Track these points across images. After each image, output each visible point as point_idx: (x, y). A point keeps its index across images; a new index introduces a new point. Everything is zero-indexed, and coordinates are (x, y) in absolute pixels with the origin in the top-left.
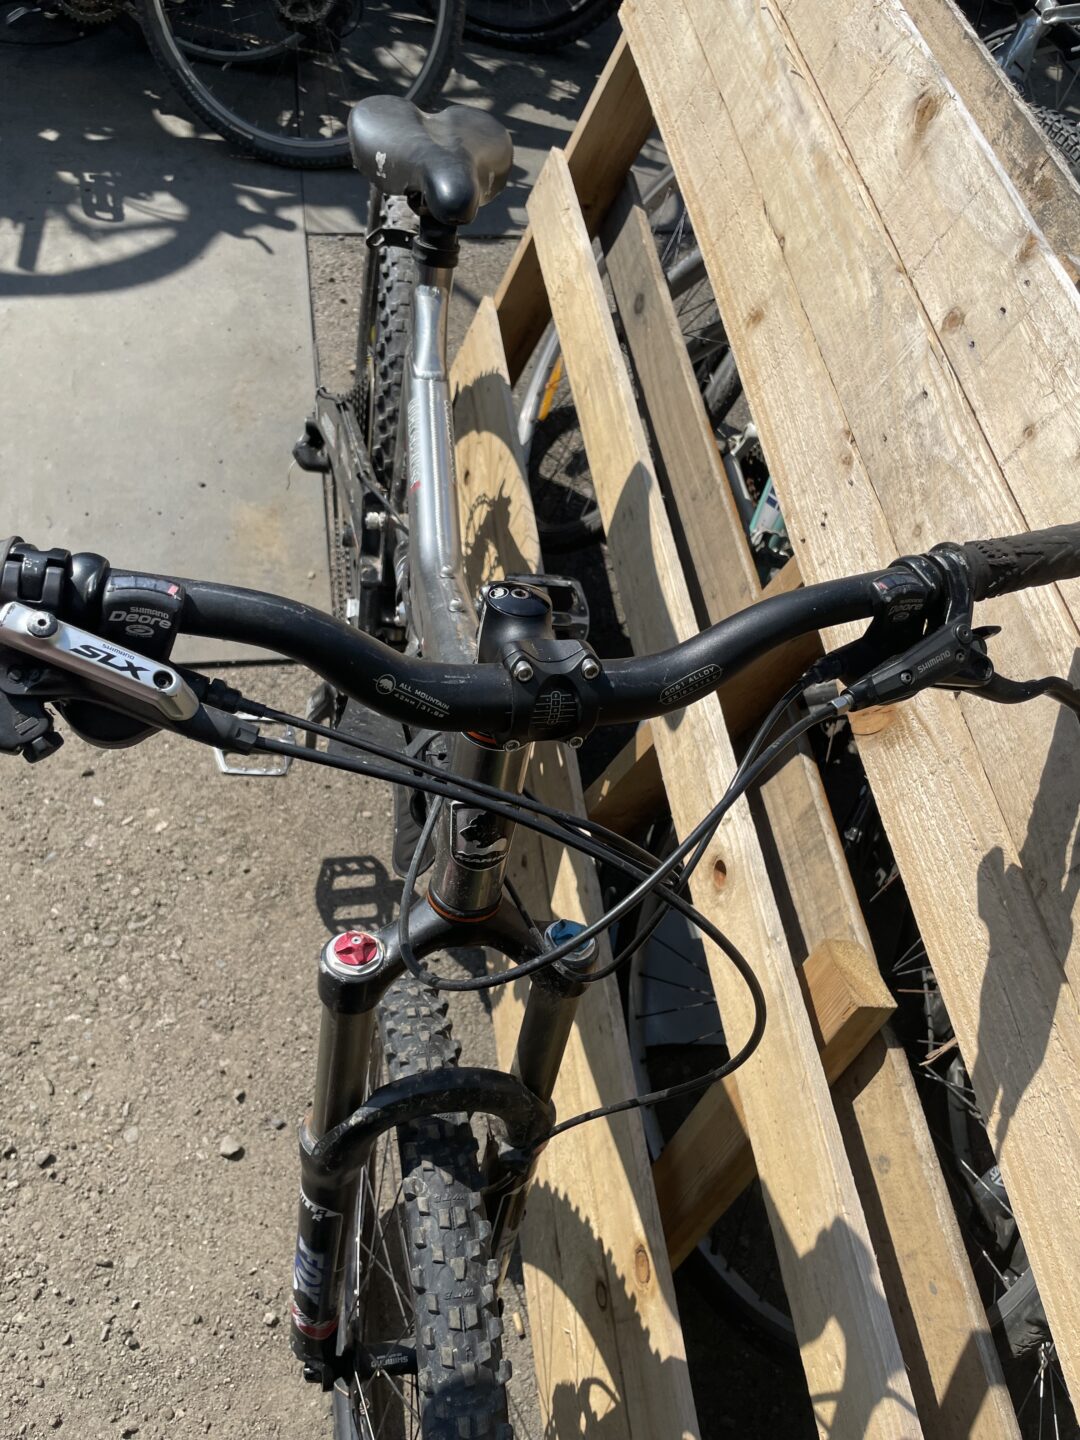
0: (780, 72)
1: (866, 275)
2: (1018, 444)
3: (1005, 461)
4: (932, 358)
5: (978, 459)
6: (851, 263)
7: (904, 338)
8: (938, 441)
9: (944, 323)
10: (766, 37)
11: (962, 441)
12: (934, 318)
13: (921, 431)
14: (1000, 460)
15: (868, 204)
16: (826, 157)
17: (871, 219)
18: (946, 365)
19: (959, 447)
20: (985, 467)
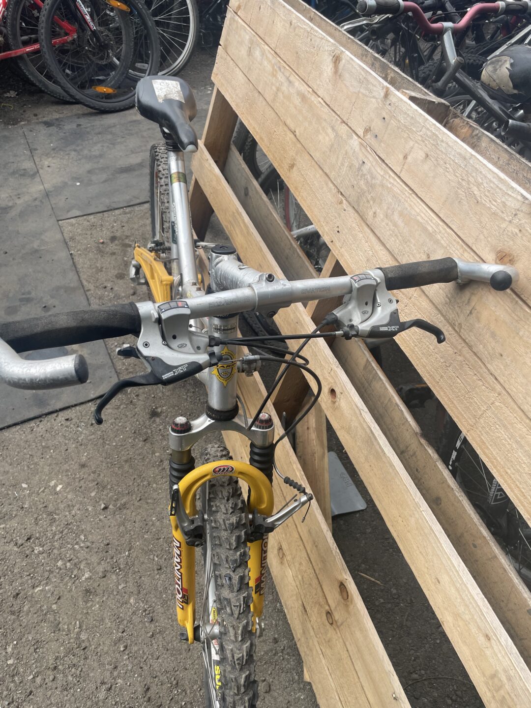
0: (279, 73)
1: (330, 131)
2: (403, 164)
3: (400, 173)
4: (363, 148)
5: (390, 176)
6: (323, 128)
7: (350, 146)
8: (373, 178)
9: (364, 134)
10: (270, 61)
11: (382, 173)
12: (359, 134)
13: (366, 177)
14: (398, 173)
15: (324, 104)
16: (304, 94)
17: (326, 109)
18: (368, 148)
19: (381, 176)
20: (393, 178)
